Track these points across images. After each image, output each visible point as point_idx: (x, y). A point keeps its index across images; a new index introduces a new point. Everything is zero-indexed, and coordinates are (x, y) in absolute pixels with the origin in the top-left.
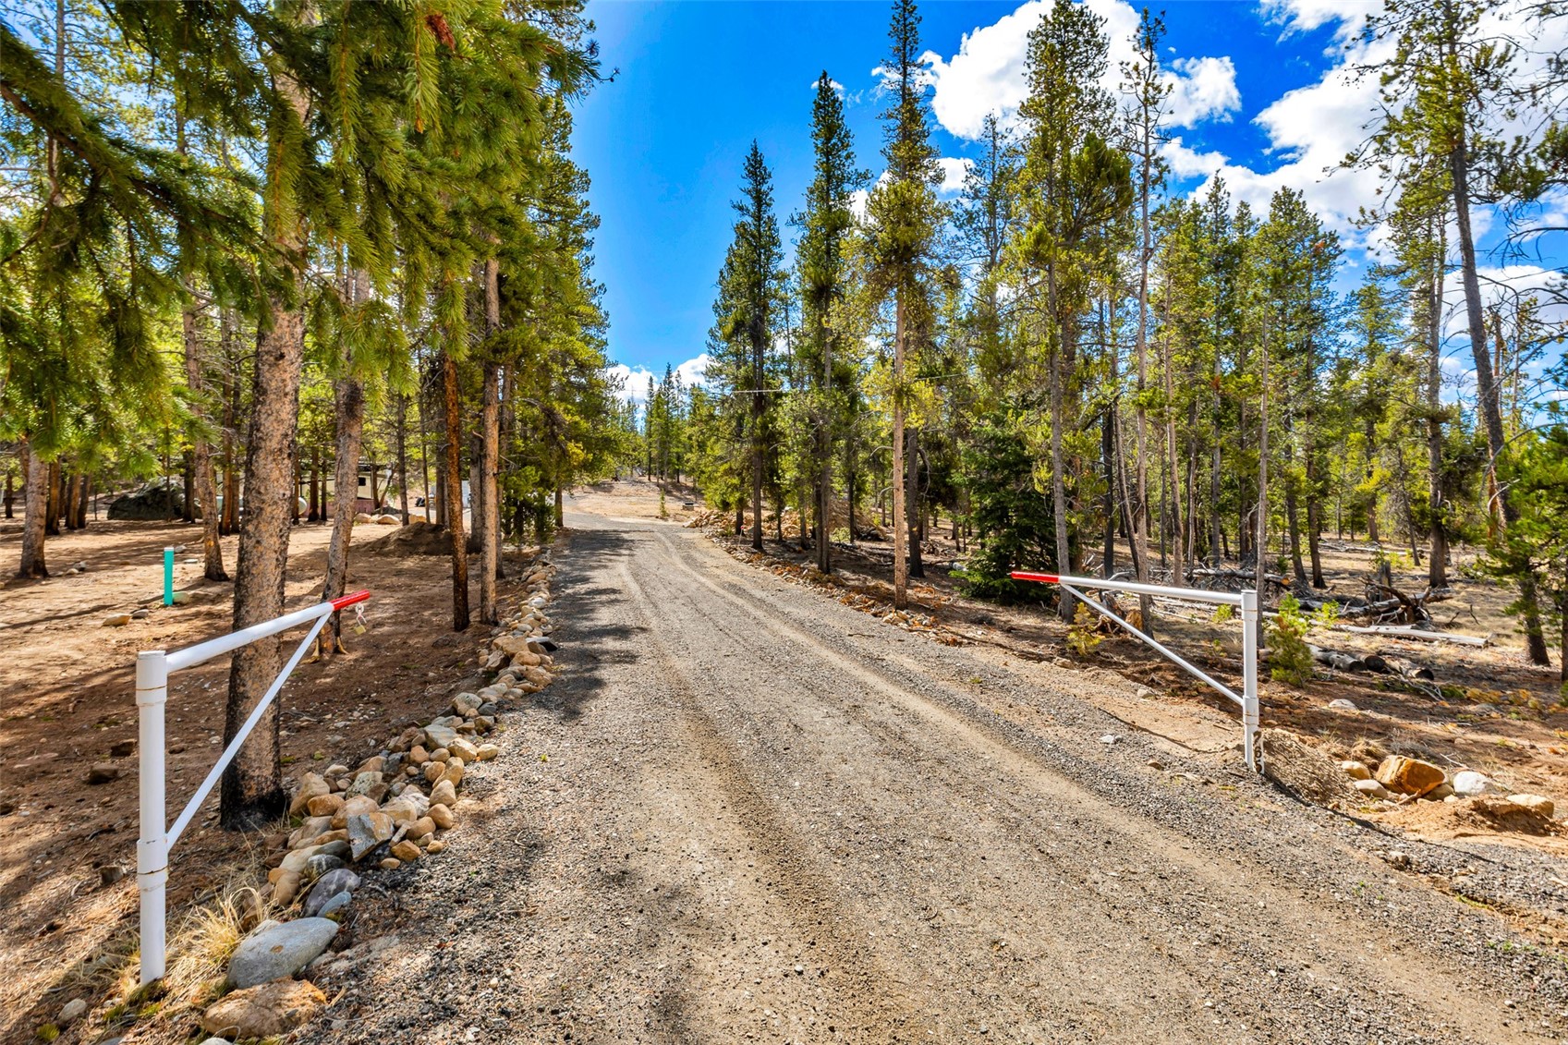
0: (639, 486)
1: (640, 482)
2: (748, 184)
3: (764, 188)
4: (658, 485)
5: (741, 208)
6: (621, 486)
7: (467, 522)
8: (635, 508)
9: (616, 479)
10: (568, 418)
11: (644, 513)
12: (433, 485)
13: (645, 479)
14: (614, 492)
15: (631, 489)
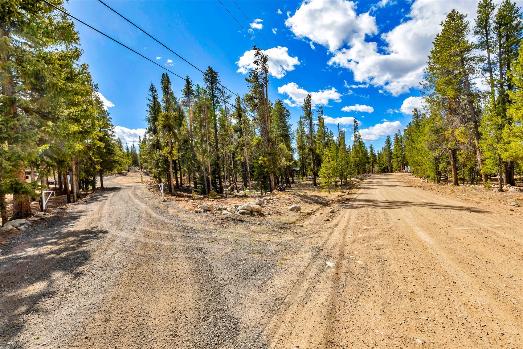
0: (137, 173)
1: (138, 172)
2: (150, 93)
3: (155, 94)
4: (144, 172)
5: (149, 100)
6: (130, 173)
7: (70, 188)
8: (134, 180)
9: (129, 171)
10: (96, 160)
11: (136, 182)
12: (57, 176)
13: (140, 171)
14: (128, 176)
15: (134, 174)
